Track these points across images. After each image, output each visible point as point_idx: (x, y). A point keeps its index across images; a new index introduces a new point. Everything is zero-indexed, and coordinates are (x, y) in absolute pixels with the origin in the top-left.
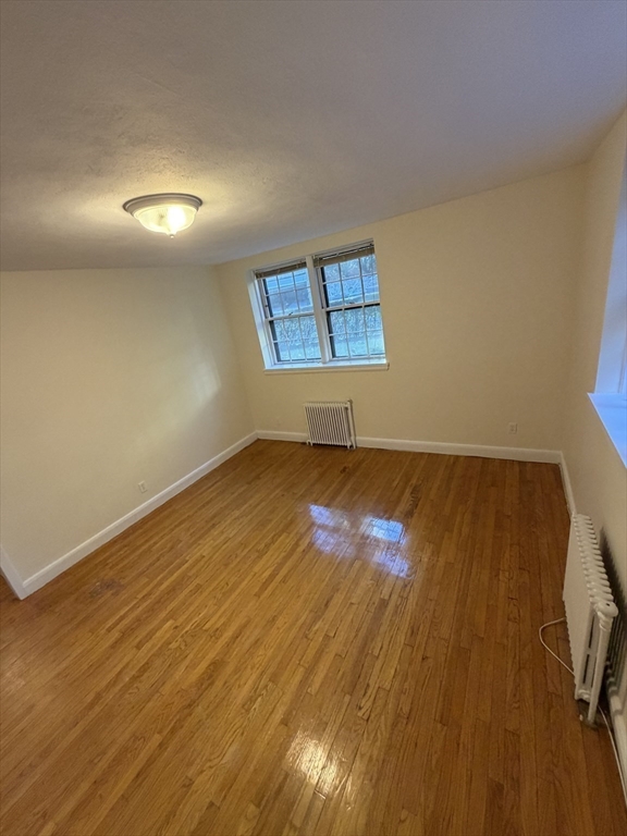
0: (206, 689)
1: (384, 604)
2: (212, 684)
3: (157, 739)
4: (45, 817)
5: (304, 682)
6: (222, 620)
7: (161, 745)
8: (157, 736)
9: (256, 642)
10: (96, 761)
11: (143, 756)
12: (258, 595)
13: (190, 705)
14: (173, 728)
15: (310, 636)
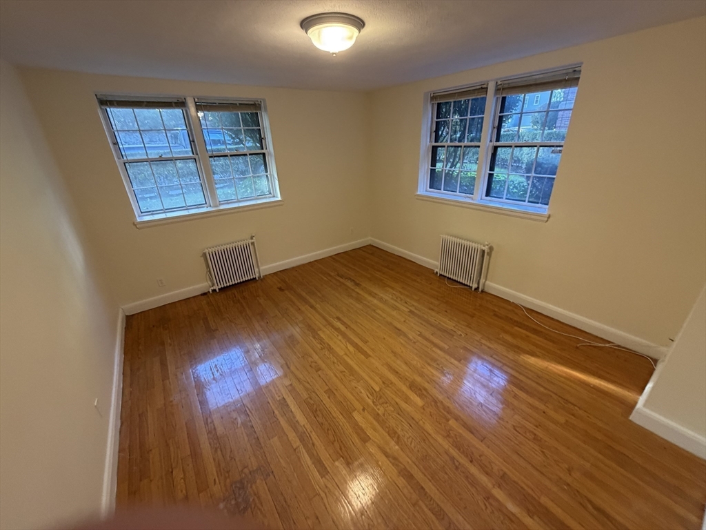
0: (428, 393)
1: (411, 312)
2: (425, 390)
3: (452, 422)
4: (489, 497)
5: (441, 349)
6: (377, 378)
7: (456, 420)
8: (450, 422)
9: (406, 363)
10: (457, 464)
11: (462, 431)
12: (367, 356)
13: (436, 402)
14: (448, 413)
15: (415, 340)
